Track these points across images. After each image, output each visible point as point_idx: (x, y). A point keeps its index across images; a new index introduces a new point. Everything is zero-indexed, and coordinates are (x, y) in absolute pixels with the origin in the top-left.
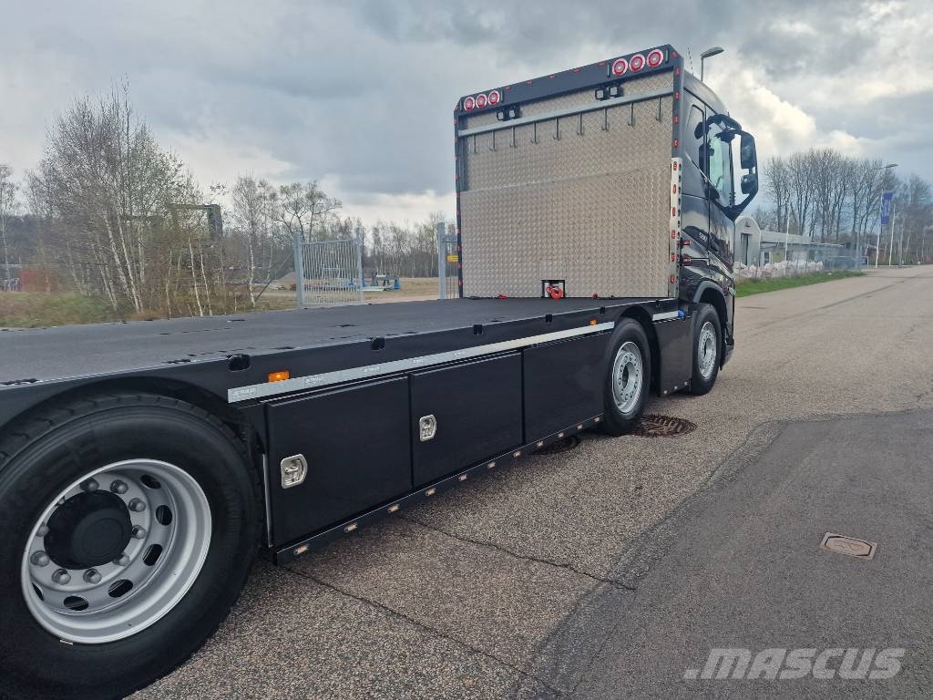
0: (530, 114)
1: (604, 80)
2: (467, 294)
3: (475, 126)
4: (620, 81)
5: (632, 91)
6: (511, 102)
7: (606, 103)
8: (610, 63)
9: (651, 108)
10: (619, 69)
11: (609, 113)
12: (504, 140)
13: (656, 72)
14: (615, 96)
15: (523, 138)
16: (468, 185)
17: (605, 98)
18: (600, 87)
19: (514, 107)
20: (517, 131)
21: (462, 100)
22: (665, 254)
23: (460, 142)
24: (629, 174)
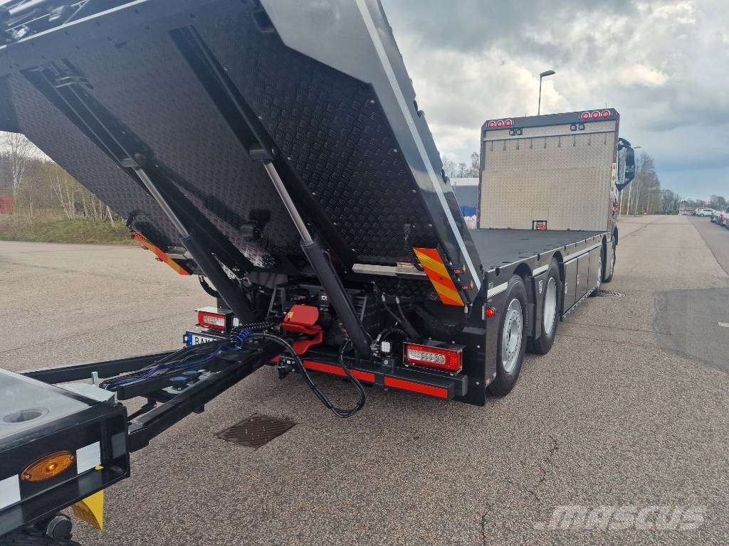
0: (528, 133)
1: (576, 120)
2: (481, 227)
3: (491, 136)
4: (587, 121)
5: (590, 128)
6: (517, 126)
7: (575, 132)
8: (580, 113)
9: (601, 137)
10: (586, 117)
11: (577, 137)
12: (511, 146)
13: (606, 120)
14: (581, 130)
15: (524, 145)
16: (486, 167)
17: (575, 130)
18: (573, 124)
19: (520, 129)
20: (520, 141)
21: (487, 122)
22: (606, 209)
23: (484, 143)
24: (588, 169)
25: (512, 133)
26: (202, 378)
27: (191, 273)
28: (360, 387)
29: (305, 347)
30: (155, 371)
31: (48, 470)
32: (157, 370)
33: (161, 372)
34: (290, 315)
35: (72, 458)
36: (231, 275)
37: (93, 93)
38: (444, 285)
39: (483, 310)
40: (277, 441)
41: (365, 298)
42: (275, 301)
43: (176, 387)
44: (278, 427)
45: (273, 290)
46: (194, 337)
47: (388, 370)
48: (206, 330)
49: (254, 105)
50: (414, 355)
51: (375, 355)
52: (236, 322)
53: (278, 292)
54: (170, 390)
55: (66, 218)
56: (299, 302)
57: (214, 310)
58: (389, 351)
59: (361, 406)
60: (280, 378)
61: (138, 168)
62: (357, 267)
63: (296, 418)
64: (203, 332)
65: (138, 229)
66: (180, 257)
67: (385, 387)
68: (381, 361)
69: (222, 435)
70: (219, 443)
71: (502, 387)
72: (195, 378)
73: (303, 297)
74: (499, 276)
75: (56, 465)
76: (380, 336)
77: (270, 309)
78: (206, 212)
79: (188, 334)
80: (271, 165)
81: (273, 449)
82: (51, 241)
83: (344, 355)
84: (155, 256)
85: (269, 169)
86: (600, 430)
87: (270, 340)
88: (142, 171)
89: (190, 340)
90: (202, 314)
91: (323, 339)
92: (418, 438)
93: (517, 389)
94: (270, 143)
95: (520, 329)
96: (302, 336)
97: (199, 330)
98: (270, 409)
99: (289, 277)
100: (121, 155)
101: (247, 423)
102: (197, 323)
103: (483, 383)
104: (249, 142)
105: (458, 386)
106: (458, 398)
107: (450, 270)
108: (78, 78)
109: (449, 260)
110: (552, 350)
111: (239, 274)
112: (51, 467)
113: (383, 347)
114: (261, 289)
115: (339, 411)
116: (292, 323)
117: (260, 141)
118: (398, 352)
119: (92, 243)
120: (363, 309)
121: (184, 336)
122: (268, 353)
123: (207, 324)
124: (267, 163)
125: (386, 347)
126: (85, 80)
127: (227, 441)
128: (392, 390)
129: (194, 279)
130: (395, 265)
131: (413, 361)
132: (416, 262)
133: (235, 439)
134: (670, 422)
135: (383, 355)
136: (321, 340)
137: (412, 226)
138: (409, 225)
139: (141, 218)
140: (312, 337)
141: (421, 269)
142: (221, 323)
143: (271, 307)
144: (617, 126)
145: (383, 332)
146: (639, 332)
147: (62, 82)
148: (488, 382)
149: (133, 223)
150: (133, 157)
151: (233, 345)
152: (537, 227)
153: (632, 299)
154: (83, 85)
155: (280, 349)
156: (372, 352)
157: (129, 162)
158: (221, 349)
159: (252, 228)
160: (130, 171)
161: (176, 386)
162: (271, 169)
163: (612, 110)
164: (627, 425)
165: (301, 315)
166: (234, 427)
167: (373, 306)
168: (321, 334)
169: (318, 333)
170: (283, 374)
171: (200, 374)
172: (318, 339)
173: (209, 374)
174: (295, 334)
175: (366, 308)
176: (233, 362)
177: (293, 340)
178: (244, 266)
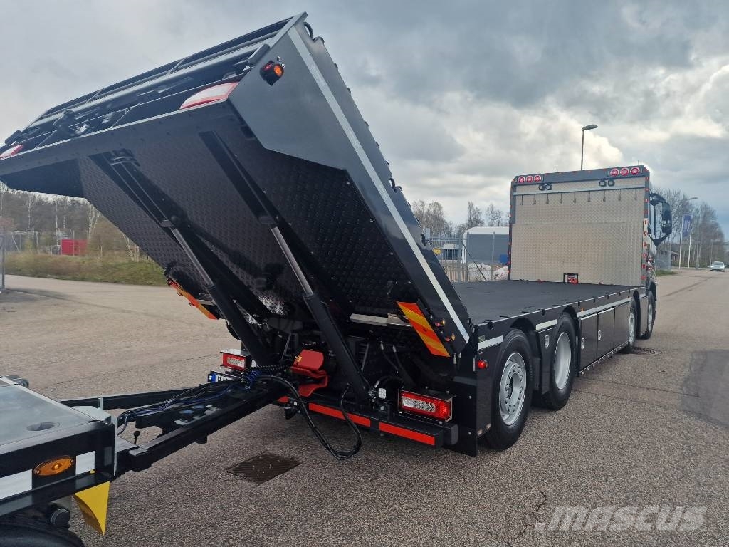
0: (557, 188)
1: (605, 177)
2: (513, 278)
3: (520, 191)
4: (616, 177)
5: (619, 184)
6: (546, 181)
7: (605, 188)
8: (610, 169)
9: (631, 194)
10: (614, 173)
11: (607, 193)
12: (541, 200)
13: (634, 177)
14: (610, 186)
15: (554, 200)
16: (516, 220)
17: (605, 185)
18: (603, 180)
19: (550, 184)
20: (550, 196)
21: (517, 177)
22: (639, 265)
23: (513, 198)
24: (619, 223)
25: (541, 187)
26: (208, 412)
27: (218, 317)
28: (356, 431)
29: (310, 390)
30: (169, 405)
31: (53, 468)
32: (172, 403)
33: (175, 406)
34: (299, 359)
35: (72, 461)
36: (251, 320)
37: (141, 169)
38: (429, 336)
39: (474, 362)
40: (278, 479)
41: (368, 346)
42: (290, 345)
43: (183, 420)
44: (282, 465)
45: (288, 335)
46: (217, 376)
47: (384, 416)
48: (230, 370)
49: (259, 182)
50: (408, 403)
51: (373, 401)
52: (254, 364)
53: (293, 337)
54: (179, 422)
55: (131, 260)
56: (308, 348)
57: (238, 352)
58: (385, 397)
59: (358, 449)
60: (287, 418)
61: (173, 228)
62: (354, 317)
63: (301, 458)
64: (227, 372)
65: (175, 278)
66: (208, 302)
67: (381, 432)
68: (378, 407)
69: (231, 470)
70: (227, 476)
71: (501, 439)
72: (202, 412)
73: (314, 343)
74: (491, 330)
75: (60, 465)
76: (378, 383)
77: (285, 353)
78: (229, 265)
79: (212, 374)
80: (276, 229)
81: (274, 485)
82: (115, 282)
83: (345, 399)
84: (188, 301)
85: (274, 231)
86: (594, 489)
87: (277, 382)
88: (177, 230)
89: (214, 379)
90: (226, 356)
91: (328, 383)
92: (410, 484)
93: (520, 442)
94: (274, 212)
95: (523, 382)
96: (309, 379)
97: (223, 370)
98: (278, 449)
99: (304, 324)
100: (160, 218)
101: (256, 460)
102: (222, 363)
103: (474, 433)
104: (258, 211)
105: (447, 434)
106: (447, 446)
107: (432, 323)
108: (128, 158)
109: (431, 313)
110: (567, 406)
111: (259, 320)
112: (56, 467)
113: (380, 393)
114: (280, 334)
115: (337, 453)
116: (300, 367)
117: (266, 209)
118: (393, 398)
119: (150, 284)
120: (365, 356)
121: (209, 375)
122: (273, 394)
123: (230, 365)
124: (273, 226)
125: (382, 393)
126: (134, 160)
127: (235, 475)
128: (388, 437)
129: (222, 323)
130: (387, 316)
131: (408, 409)
132: (400, 314)
133: (242, 475)
134: (669, 486)
135: (381, 401)
136: (326, 385)
137: (394, 283)
138: (391, 282)
139: (178, 268)
140: (318, 381)
141: (407, 321)
142: (241, 364)
143: (285, 351)
144: (647, 181)
145: (382, 379)
146: (665, 392)
147: (117, 161)
148: (480, 433)
149: (171, 273)
150: (170, 219)
151: (243, 385)
152: (568, 280)
153: (668, 358)
154: (133, 163)
155: (285, 391)
156: (370, 398)
157: (166, 223)
158: (231, 388)
159: (265, 280)
160: (168, 230)
161: (184, 417)
162: (277, 232)
163: (642, 167)
164: (623, 486)
165: (309, 360)
166: (244, 463)
167: (375, 353)
168: (327, 378)
169: (324, 378)
170: (289, 415)
171: (207, 409)
172: (324, 383)
173: (215, 409)
174: (302, 378)
175: (368, 355)
176: (240, 400)
177: (298, 383)
178: (263, 313)
